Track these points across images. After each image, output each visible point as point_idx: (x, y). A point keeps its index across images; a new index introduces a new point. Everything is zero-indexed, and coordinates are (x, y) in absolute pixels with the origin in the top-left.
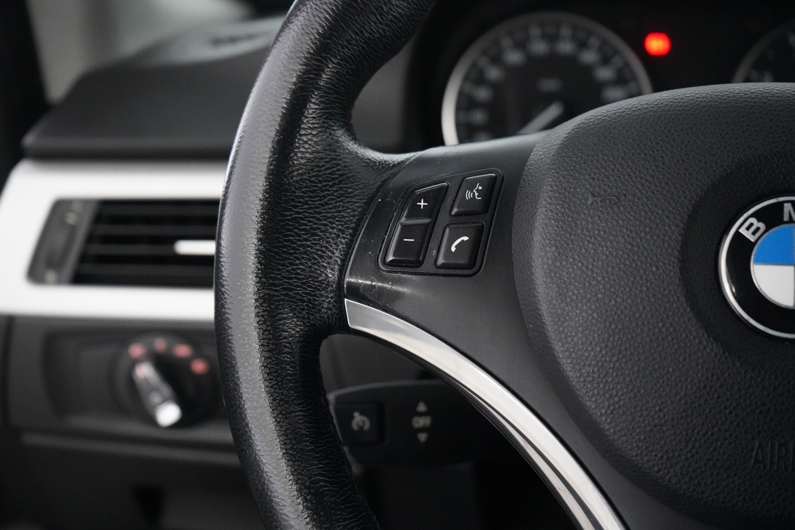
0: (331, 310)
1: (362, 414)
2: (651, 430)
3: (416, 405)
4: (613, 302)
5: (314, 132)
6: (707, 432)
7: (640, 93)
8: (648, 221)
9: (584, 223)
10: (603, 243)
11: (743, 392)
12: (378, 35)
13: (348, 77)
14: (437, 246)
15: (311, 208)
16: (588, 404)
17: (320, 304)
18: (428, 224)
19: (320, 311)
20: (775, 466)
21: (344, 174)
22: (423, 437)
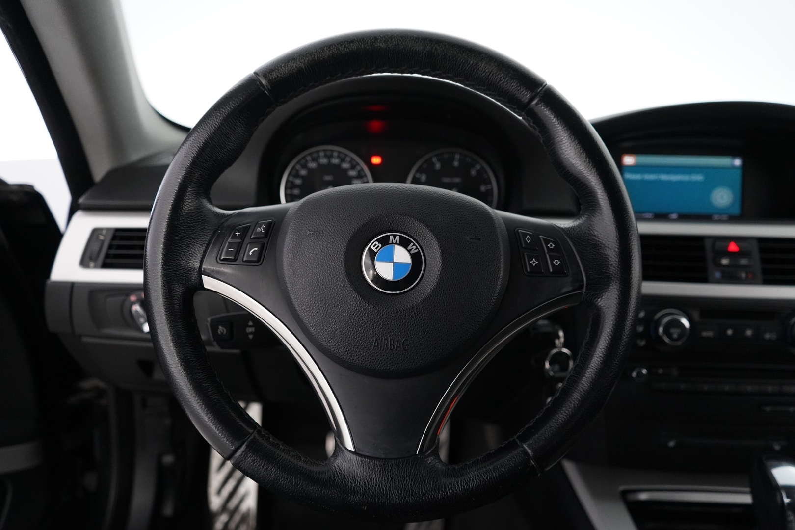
0: (196, 280)
1: (222, 327)
2: (331, 333)
3: (248, 322)
4: (316, 278)
5: (190, 201)
6: (354, 334)
7: (367, 182)
8: (331, 243)
9: (305, 243)
10: (312, 252)
11: (369, 316)
12: (220, 158)
13: (206, 176)
14: (244, 252)
15: (187, 235)
16: (305, 322)
17: (191, 278)
18: (240, 243)
19: (191, 281)
20: (382, 348)
21: (204, 220)
22: (251, 337)
